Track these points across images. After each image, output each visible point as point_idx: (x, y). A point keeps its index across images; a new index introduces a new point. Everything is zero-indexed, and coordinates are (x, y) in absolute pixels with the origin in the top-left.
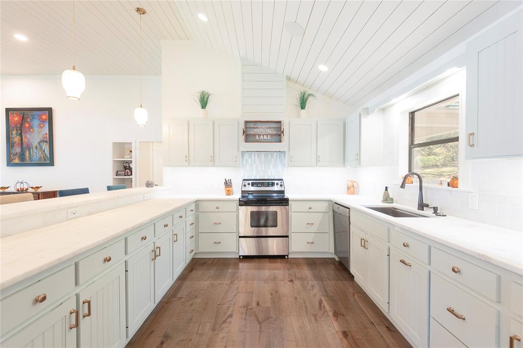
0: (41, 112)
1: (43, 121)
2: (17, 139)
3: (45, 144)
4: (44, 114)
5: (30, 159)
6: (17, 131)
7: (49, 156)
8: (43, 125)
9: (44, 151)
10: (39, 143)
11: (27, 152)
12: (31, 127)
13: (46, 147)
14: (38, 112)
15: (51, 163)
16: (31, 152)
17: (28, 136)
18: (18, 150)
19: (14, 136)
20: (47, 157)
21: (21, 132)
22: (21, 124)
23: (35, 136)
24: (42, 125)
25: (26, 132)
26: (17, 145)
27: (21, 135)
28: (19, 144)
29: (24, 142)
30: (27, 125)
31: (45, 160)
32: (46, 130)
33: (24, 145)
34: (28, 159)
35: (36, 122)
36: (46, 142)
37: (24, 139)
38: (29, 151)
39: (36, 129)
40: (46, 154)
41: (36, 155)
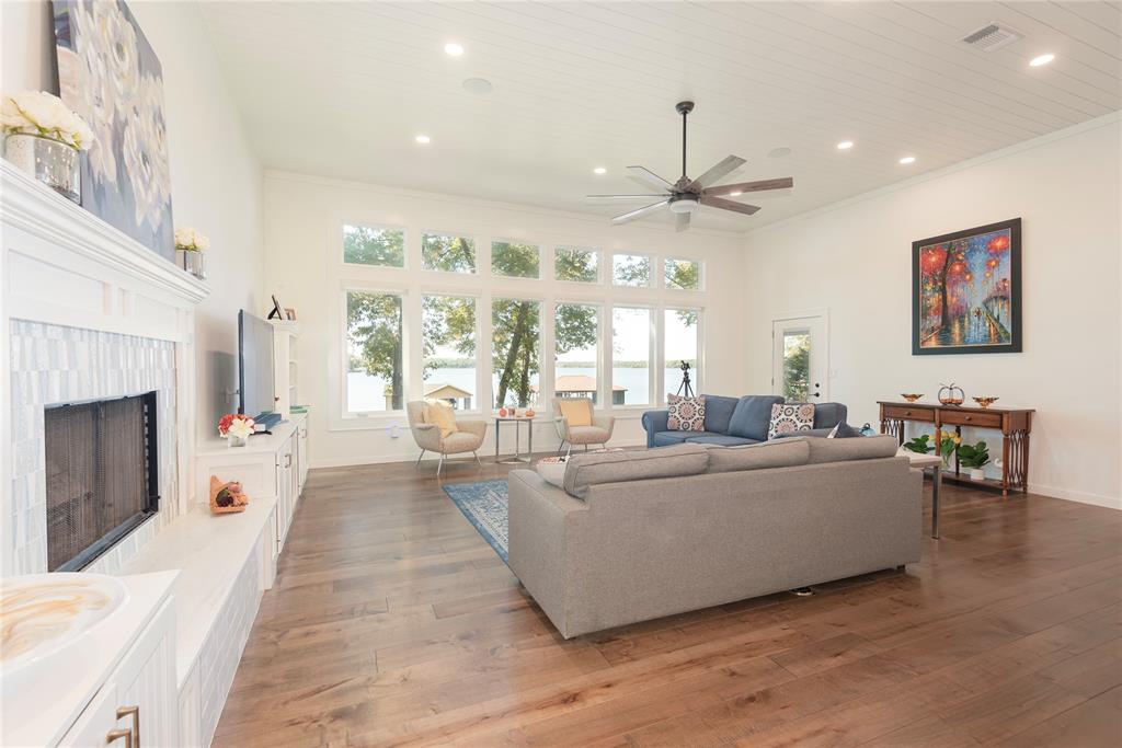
0: (993, 234)
1: (998, 253)
2: (933, 300)
3: (1000, 303)
4: (998, 238)
5: (963, 338)
6: (935, 283)
7: (1010, 330)
8: (998, 263)
9: (997, 320)
10: (985, 303)
11: (957, 325)
12: (966, 271)
13: (1003, 312)
14: (984, 236)
15: (1016, 346)
16: (966, 323)
17: (959, 290)
18: (936, 321)
19: (928, 294)
20: (1006, 332)
21: (944, 283)
22: (945, 267)
23: (977, 288)
24: (993, 263)
25: (955, 283)
26: (934, 311)
27: (943, 291)
28: (937, 309)
29: (949, 304)
30: (957, 268)
31: (1000, 341)
32: (1004, 271)
33: (950, 311)
34: (957, 339)
35: (979, 259)
36: (1004, 298)
37: (949, 297)
38: (962, 323)
39: (978, 273)
40: (1002, 326)
41: (977, 330)
